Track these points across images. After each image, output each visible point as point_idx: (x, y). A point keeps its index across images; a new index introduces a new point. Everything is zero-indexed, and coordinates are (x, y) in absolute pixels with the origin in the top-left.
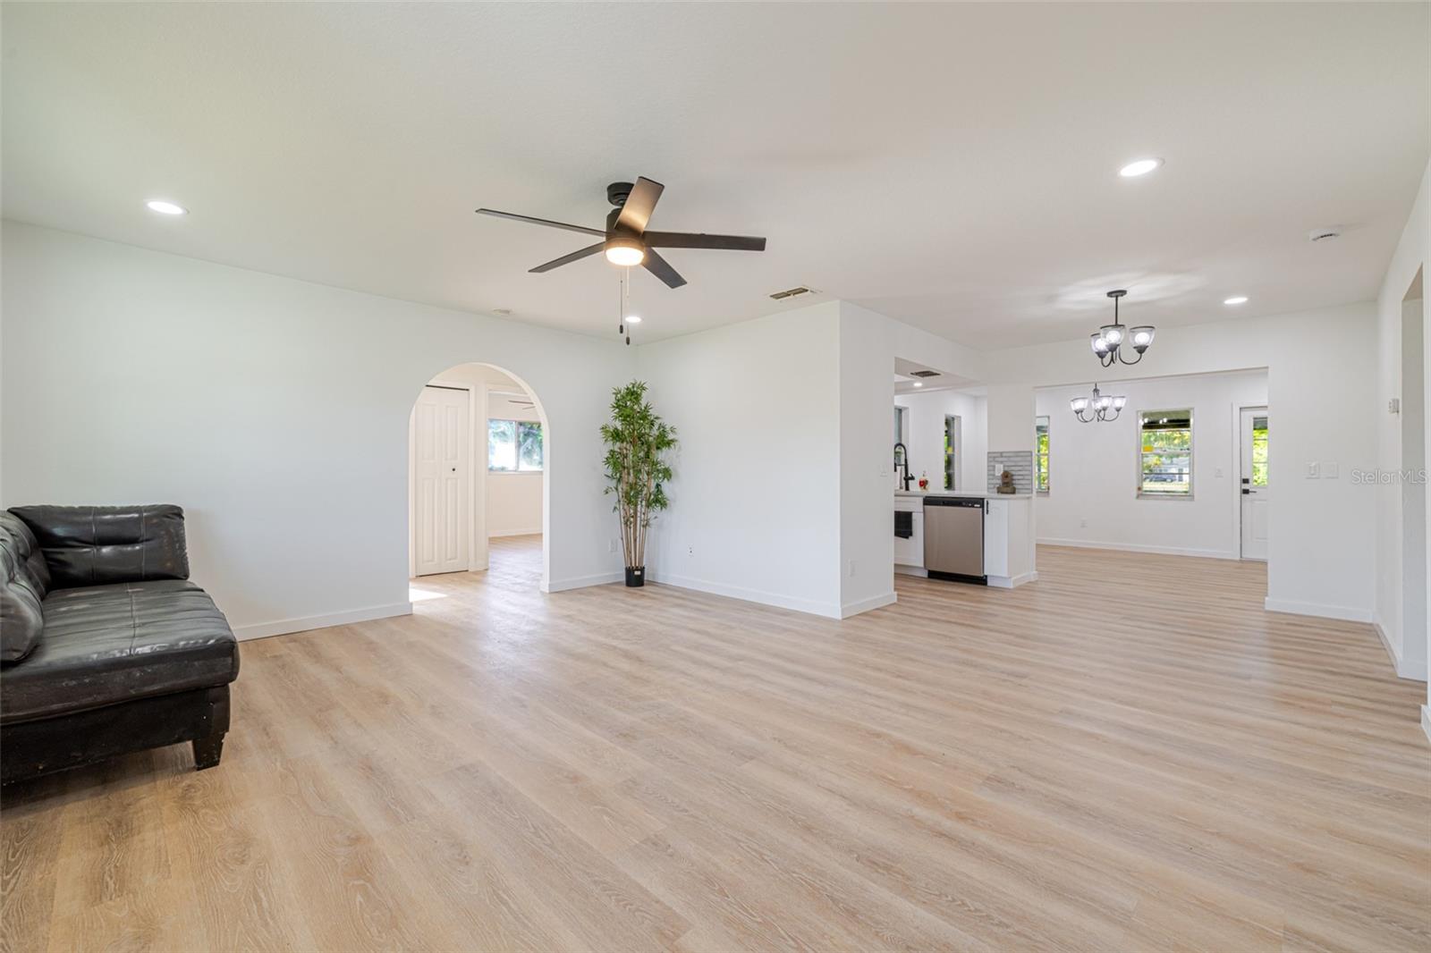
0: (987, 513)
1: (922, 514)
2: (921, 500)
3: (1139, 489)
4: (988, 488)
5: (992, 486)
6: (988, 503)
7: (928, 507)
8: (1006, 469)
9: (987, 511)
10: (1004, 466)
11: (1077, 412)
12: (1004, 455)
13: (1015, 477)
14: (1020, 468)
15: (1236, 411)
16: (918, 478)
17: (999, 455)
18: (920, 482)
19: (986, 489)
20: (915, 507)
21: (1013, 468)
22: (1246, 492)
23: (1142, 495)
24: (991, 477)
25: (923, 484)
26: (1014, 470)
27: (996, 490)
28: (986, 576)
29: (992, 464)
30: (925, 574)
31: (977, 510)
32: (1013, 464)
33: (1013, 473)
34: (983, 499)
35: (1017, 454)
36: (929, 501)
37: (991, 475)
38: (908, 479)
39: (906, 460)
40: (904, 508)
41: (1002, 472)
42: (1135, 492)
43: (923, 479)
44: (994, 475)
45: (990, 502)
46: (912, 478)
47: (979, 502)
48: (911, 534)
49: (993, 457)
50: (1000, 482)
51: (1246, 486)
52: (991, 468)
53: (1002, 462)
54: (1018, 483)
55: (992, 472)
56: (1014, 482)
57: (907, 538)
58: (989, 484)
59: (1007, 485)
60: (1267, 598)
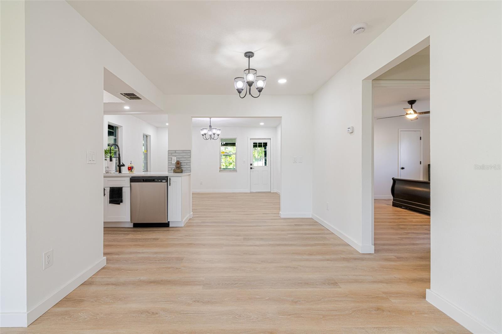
0: (170, 185)
1: (130, 188)
2: (128, 180)
3: (220, 168)
4: (168, 170)
5: (170, 169)
6: (170, 179)
7: (132, 183)
8: (178, 159)
9: (170, 184)
10: (177, 158)
11: (203, 135)
12: (177, 152)
13: (182, 164)
14: (185, 159)
15: (249, 139)
16: (127, 165)
17: (174, 152)
18: (129, 168)
19: (167, 170)
20: (124, 183)
21: (181, 159)
22: (251, 168)
23: (221, 170)
24: (170, 164)
25: (130, 169)
26: (182, 160)
27: (173, 171)
28: (169, 222)
29: (171, 157)
30: (131, 225)
31: (164, 184)
32: (182, 157)
33: (181, 162)
34: (167, 177)
35: (183, 151)
36: (134, 180)
37: (170, 163)
38: (120, 166)
39: (119, 154)
40: (116, 185)
41: (175, 161)
42: (219, 169)
43: (130, 166)
44: (171, 163)
45: (171, 178)
46: (123, 165)
47: (164, 179)
48: (122, 202)
49: (171, 153)
50: (174, 166)
51: (251, 166)
52: (170, 159)
53: (175, 156)
54: (184, 167)
55: (170, 162)
56: (182, 166)
57: (119, 204)
58: (168, 168)
59: (178, 168)
60: (280, 212)
